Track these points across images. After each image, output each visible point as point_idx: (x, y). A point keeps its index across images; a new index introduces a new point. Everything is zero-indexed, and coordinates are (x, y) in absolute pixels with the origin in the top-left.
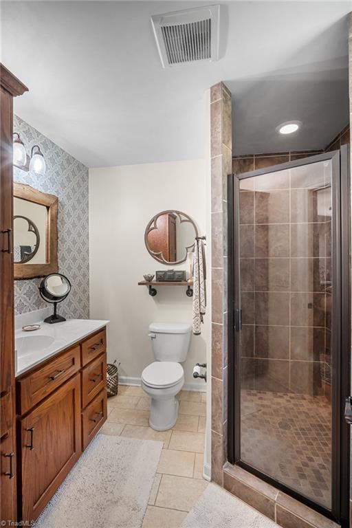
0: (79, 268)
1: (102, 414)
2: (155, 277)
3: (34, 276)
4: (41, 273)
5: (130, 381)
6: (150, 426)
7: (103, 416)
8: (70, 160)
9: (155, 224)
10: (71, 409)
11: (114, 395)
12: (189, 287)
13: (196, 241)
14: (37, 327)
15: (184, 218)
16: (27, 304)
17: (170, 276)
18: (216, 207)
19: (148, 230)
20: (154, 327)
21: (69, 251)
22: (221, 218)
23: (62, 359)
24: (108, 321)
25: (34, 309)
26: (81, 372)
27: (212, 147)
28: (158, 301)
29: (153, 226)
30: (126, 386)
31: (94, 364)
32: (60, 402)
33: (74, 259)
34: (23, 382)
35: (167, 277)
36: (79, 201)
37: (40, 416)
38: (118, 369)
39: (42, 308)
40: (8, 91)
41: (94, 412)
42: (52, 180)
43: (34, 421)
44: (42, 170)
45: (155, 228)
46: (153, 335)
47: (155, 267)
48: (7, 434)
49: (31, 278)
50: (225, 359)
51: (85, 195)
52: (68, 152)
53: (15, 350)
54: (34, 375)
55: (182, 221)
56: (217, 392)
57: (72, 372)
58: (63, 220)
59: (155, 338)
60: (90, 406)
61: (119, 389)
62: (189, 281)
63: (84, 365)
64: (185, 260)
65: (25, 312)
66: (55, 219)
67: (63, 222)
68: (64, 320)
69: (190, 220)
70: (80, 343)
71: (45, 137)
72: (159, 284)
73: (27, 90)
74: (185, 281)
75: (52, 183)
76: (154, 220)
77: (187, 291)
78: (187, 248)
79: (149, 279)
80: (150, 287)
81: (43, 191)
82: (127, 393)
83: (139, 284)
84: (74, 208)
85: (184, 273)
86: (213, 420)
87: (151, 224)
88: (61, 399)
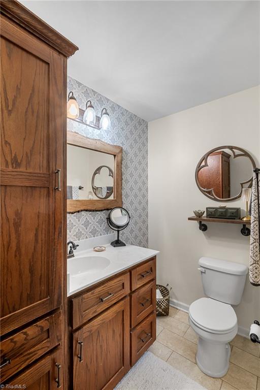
0: (140, 203)
1: (150, 335)
2: (205, 213)
3: (103, 209)
4: (109, 207)
5: (180, 306)
6: (196, 363)
7: (152, 337)
8: (132, 117)
9: (206, 162)
10: (121, 327)
11: (165, 315)
12: (244, 226)
13: (254, 175)
14: (104, 248)
15: (237, 152)
16: (99, 230)
17: (222, 213)
19: (199, 168)
20: (204, 262)
21: (131, 189)
23: (112, 283)
24: (158, 252)
25: (104, 234)
26: (130, 295)
28: (209, 236)
29: (203, 164)
30: (177, 309)
31: (144, 289)
32: (110, 321)
33: (136, 196)
34: (75, 301)
35: (218, 214)
36: (140, 150)
37: (90, 331)
38: (170, 292)
39: (110, 233)
40: (62, 54)
41: (143, 332)
42: (119, 135)
43: (85, 335)
44: (108, 126)
45: (206, 165)
46: (203, 270)
47: (205, 203)
48: (59, 344)
49: (102, 211)
51: (145, 144)
52: (132, 112)
53: (68, 273)
54: (85, 296)
55: (236, 156)
57: (121, 295)
58: (126, 165)
59: (205, 273)
60: (139, 327)
61: (171, 311)
62: (245, 219)
63: (133, 290)
64: (240, 196)
65: (97, 236)
66: (120, 164)
67: (127, 167)
68: (125, 245)
69: (246, 154)
70: (130, 271)
71: (112, 102)
72: (209, 221)
73: (77, 49)
74: (240, 218)
75: (118, 136)
76: (205, 158)
77: (242, 230)
78: (242, 184)
79: (199, 215)
80: (200, 222)
81: (111, 144)
82: (177, 316)
83: (190, 219)
84: (136, 155)
85: (238, 211)
87: (201, 162)
88: (111, 318)
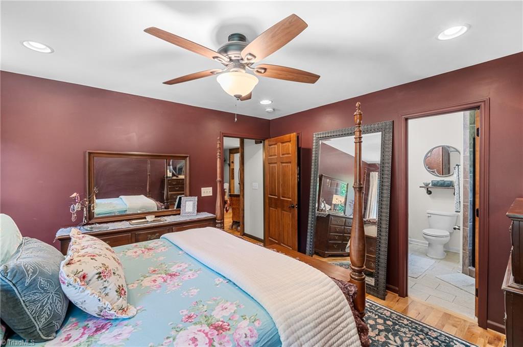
2: (431, 183)
15: (453, 149)
17: (441, 183)
18: (466, 153)
19: (426, 157)
20: (430, 211)
22: (469, 158)
27: (464, 127)
28: (433, 198)
29: (429, 155)
35: (439, 184)
45: (431, 155)
46: (430, 215)
47: (431, 178)
50: (470, 220)
55: (451, 151)
56: (465, 234)
59: (430, 217)
64: (453, 174)
69: (457, 151)
72: (433, 188)
79: (427, 185)
80: (427, 189)
83: (420, 187)
85: (452, 182)
86: (463, 246)
87: (428, 153)
